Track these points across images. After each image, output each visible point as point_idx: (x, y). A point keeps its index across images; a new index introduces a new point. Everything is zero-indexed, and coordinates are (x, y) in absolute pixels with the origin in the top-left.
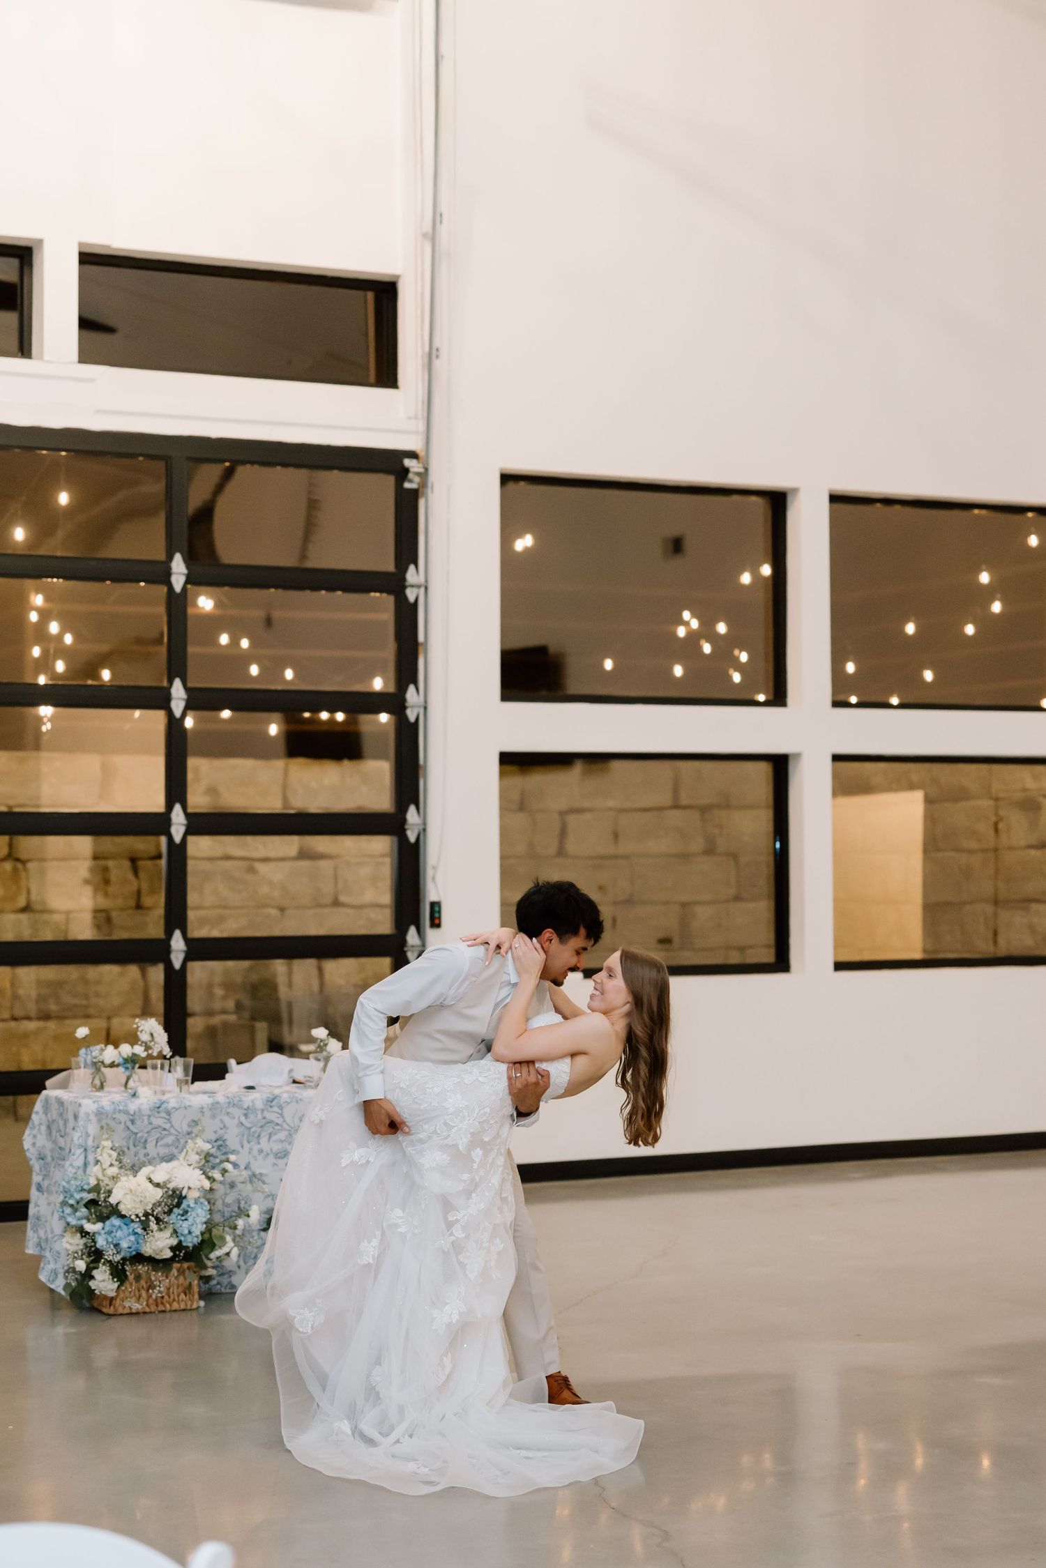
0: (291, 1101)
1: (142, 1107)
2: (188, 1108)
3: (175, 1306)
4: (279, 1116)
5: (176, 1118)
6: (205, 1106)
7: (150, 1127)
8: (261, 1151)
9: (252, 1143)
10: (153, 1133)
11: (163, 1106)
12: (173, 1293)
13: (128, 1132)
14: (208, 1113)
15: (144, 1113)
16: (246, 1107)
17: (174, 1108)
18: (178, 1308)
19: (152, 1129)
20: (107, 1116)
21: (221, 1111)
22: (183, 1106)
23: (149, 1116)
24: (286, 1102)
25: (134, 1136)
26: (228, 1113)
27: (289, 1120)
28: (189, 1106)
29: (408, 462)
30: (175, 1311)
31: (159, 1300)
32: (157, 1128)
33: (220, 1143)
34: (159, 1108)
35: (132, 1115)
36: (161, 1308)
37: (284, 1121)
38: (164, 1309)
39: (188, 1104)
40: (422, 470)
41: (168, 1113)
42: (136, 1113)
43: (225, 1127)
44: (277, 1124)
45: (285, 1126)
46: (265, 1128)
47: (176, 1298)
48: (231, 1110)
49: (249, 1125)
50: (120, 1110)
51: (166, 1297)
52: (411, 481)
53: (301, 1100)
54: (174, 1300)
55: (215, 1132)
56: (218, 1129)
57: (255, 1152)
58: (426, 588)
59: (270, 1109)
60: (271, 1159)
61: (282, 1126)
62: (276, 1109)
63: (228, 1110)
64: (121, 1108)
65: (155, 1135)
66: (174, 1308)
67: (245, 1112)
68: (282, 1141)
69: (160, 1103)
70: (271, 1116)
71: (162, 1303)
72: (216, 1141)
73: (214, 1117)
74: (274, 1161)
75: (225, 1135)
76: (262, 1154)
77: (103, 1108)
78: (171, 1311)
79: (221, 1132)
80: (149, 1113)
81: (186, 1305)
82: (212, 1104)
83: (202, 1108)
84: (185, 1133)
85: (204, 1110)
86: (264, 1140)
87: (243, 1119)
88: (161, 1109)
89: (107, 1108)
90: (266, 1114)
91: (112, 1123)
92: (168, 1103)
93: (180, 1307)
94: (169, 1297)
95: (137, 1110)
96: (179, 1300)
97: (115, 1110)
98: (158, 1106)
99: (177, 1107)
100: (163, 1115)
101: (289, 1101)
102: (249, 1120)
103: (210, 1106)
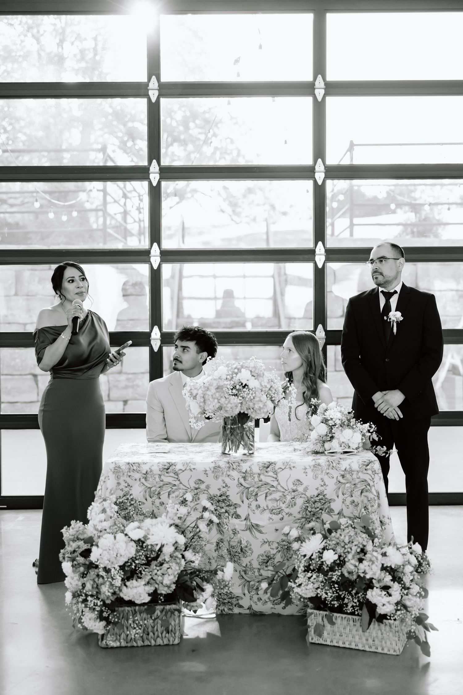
0: (285, 468)
1: (153, 468)
2: (192, 470)
3: (159, 641)
4: (274, 479)
5: (183, 477)
6: (208, 469)
7: (162, 483)
8: (258, 507)
9: (250, 500)
10: (164, 488)
11: (171, 468)
12: (157, 630)
13: (143, 487)
14: (211, 475)
15: (154, 472)
16: (244, 471)
17: (181, 470)
18: (162, 644)
19: (164, 485)
20: (123, 474)
21: (223, 474)
22: (188, 468)
23: (160, 475)
24: (281, 468)
25: (149, 490)
26: (228, 476)
27: (283, 484)
28: (194, 469)
30: (160, 645)
31: (145, 636)
32: (167, 484)
33: (224, 497)
34: (168, 469)
35: (145, 474)
36: (147, 643)
37: (279, 484)
38: (149, 644)
39: (192, 467)
41: (176, 473)
42: (148, 472)
43: (226, 486)
44: (273, 486)
45: (279, 488)
46: (262, 489)
47: (160, 635)
49: (247, 486)
50: (134, 470)
51: (151, 634)
53: (294, 467)
54: (158, 637)
55: (219, 489)
56: (221, 487)
57: (253, 506)
59: (266, 474)
60: (267, 514)
61: (277, 488)
62: (271, 474)
63: (228, 473)
64: (135, 468)
65: (167, 489)
66: (158, 643)
67: (244, 475)
68: (277, 501)
69: (169, 465)
70: (266, 479)
71: (147, 639)
72: (220, 496)
73: (217, 477)
74: (270, 516)
75: (228, 492)
76: (260, 509)
77: (119, 467)
78: (155, 646)
79: (224, 490)
80: (160, 473)
81: (169, 641)
82: (214, 468)
83: (206, 471)
84: (193, 488)
85: (207, 472)
86: (261, 498)
87: (242, 481)
88: (169, 470)
89: (123, 467)
90: (262, 477)
91: (128, 480)
92: (175, 466)
93: (163, 642)
94: (154, 634)
95: (149, 470)
96: (162, 637)
97: (130, 469)
98: (166, 467)
99: (184, 469)
100: (172, 475)
101: (283, 467)
102: (246, 482)
103: (212, 470)
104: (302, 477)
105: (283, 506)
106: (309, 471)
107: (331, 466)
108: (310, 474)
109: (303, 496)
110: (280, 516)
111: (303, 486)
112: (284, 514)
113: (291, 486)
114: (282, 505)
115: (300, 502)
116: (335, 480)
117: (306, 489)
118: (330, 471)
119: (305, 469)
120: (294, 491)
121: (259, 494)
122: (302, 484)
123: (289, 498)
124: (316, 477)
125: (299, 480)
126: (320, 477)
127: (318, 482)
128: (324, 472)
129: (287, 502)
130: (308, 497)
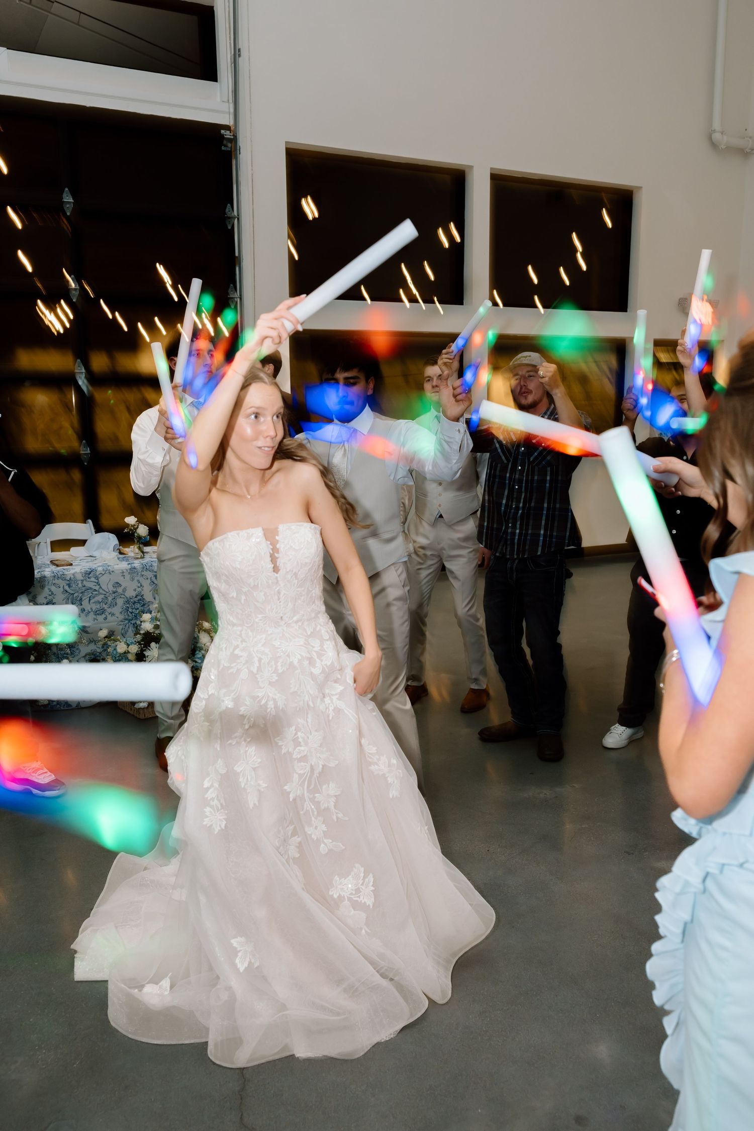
0: (105, 573)
4: (96, 584)
16: (68, 578)
24: (101, 574)
27: (104, 587)
29: (223, 132)
37: (101, 587)
40: (232, 137)
44: (95, 590)
45: (101, 591)
48: (56, 581)
49: (72, 592)
52: (226, 146)
53: (113, 572)
56: (47, 596)
58: (238, 219)
60: (92, 616)
61: (99, 592)
62: (93, 579)
67: (68, 582)
68: (100, 603)
70: (88, 584)
74: (95, 617)
87: (67, 588)
101: (103, 573)
102: (71, 588)
104: (120, 579)
105: (106, 607)
106: (126, 574)
107: (145, 569)
108: (128, 577)
109: (122, 596)
110: (104, 616)
111: (122, 587)
112: (107, 613)
113: (111, 589)
114: (104, 606)
115: (120, 602)
116: (149, 581)
117: (124, 590)
118: (145, 573)
119: (123, 572)
120: (114, 593)
121: (83, 599)
122: (120, 586)
123: (110, 599)
124: (133, 579)
125: (118, 583)
126: (136, 579)
127: (135, 584)
128: (140, 574)
129: (109, 602)
130: (127, 598)
